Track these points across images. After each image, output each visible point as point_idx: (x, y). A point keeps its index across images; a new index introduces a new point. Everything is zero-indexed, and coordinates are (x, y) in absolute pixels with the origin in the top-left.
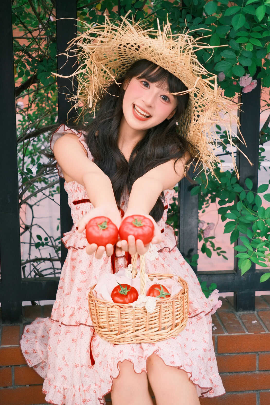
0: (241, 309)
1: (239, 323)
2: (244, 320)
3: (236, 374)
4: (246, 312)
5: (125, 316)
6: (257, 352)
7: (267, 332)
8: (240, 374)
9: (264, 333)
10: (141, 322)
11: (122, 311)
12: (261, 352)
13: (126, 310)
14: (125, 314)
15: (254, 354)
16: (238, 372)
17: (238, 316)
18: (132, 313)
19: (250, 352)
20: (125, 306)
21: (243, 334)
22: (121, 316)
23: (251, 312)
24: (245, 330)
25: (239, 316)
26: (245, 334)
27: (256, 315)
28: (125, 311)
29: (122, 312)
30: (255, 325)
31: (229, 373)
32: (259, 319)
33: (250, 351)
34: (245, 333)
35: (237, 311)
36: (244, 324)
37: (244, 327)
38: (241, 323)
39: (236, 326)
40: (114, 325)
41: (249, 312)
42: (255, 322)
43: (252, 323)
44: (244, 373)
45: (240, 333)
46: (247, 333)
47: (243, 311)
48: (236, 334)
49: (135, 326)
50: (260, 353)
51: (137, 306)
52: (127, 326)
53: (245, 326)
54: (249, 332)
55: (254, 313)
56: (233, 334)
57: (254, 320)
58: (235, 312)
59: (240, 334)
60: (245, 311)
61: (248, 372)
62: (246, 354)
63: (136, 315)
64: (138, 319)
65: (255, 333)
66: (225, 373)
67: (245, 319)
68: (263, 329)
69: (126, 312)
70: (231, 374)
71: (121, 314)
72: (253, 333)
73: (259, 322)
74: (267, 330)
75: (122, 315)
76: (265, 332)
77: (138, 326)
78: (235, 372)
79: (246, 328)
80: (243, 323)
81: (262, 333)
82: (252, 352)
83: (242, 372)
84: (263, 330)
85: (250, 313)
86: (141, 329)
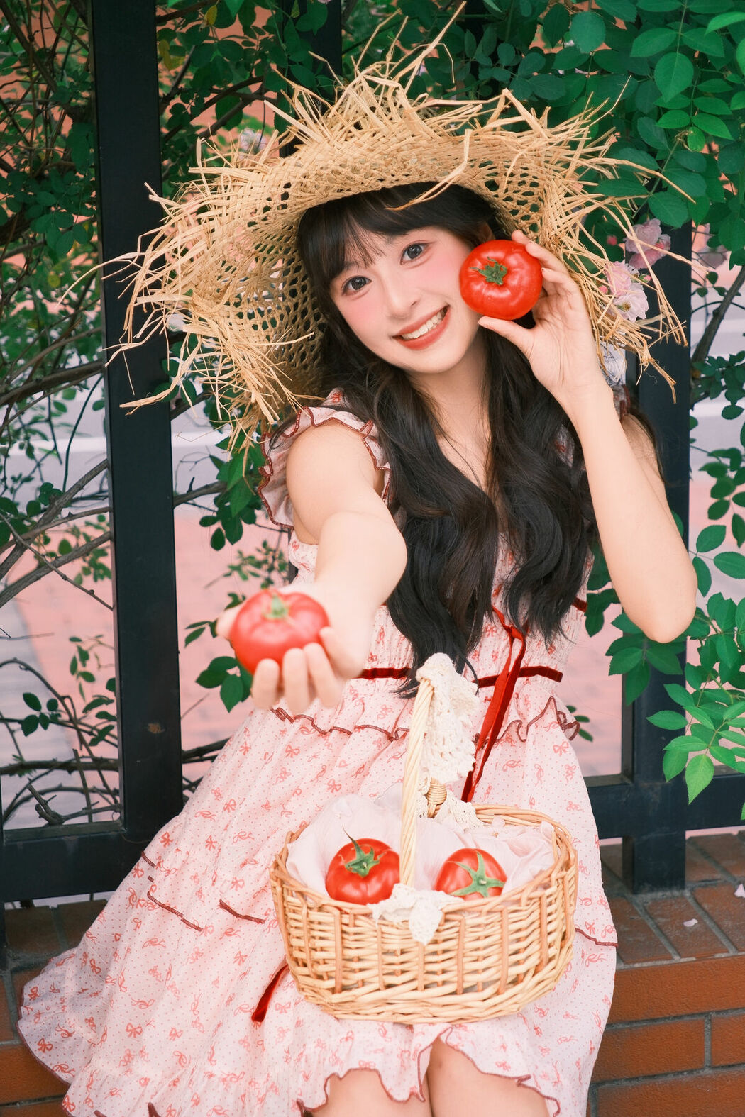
0: (646, 884)
1: (650, 929)
2: (661, 920)
3: (647, 1081)
4: (660, 894)
5: (356, 940)
6: (706, 1014)
7: (732, 952)
8: (660, 1081)
9: (723, 955)
10: (402, 963)
11: (347, 925)
12: (718, 1012)
13: (358, 922)
14: (356, 934)
15: (699, 1018)
16: (653, 1076)
17: (641, 908)
18: (375, 934)
19: (688, 1015)
20: (355, 912)
21: (665, 962)
22: (343, 938)
23: (676, 893)
24: (671, 951)
25: (644, 907)
26: (674, 962)
27: (691, 901)
28: (355, 926)
29: (345, 928)
30: (694, 933)
31: (630, 1079)
32: (701, 913)
33: (688, 1011)
34: (671, 958)
35: (635, 892)
36: (661, 931)
37: (663, 941)
38: (654, 930)
39: (642, 939)
40: (326, 961)
41: (668, 893)
42: (694, 922)
43: (684, 928)
44: (671, 1078)
45: (656, 960)
46: (677, 959)
47: (652, 890)
48: (645, 964)
49: (386, 972)
50: (714, 1015)
51: (386, 916)
52: (361, 970)
53: (667, 938)
54: (681, 956)
55: (683, 897)
56: (637, 965)
57: (691, 919)
58: (631, 896)
59: (659, 963)
60: (658, 890)
61: (682, 1073)
62: (676, 1020)
63: (385, 941)
64: (393, 953)
65: (699, 959)
66: (616, 1080)
67: (662, 916)
68: (721, 943)
69: (356, 930)
70: (634, 1083)
71: (343, 932)
72: (694, 959)
73: (705, 923)
74: (732, 947)
75: (345, 936)
76: (728, 952)
77: (392, 974)
78: (645, 1077)
79: (672, 944)
80: (659, 928)
81: (718, 956)
82: (693, 1015)
83: (666, 1075)
84: (720, 946)
85: (673, 897)
86: (403, 983)
